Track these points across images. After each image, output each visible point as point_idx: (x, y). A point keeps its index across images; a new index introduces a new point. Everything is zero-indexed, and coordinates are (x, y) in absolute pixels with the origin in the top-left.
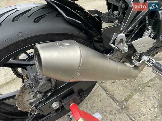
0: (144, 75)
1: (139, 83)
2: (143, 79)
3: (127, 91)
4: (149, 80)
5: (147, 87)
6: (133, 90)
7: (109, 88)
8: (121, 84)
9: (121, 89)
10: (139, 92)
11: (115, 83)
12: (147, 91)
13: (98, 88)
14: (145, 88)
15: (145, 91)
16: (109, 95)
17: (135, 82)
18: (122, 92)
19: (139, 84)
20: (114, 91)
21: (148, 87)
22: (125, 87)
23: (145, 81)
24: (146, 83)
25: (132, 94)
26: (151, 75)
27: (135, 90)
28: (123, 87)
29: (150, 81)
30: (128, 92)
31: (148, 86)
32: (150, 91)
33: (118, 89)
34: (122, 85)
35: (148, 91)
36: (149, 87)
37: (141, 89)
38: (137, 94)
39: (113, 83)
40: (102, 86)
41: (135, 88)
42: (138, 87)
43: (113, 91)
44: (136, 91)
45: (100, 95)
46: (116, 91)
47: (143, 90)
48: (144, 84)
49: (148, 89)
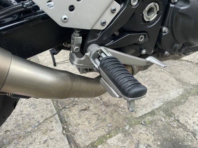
0: (141, 103)
1: (127, 116)
2: (138, 109)
3: (101, 129)
4: (146, 112)
5: (139, 125)
6: (112, 128)
7: (72, 119)
8: (95, 114)
9: (93, 122)
10: (123, 132)
11: (86, 111)
12: (137, 133)
13: (52, 117)
14: (137, 126)
15: (133, 132)
16: (66, 131)
17: (122, 113)
18: (92, 129)
19: (127, 118)
20: (79, 126)
21: (142, 126)
22: (101, 121)
23: (140, 113)
24: (140, 117)
25: (108, 136)
26: (153, 105)
27: (117, 127)
28: (97, 120)
29: (148, 114)
30: (103, 130)
31: (142, 124)
32: (142, 134)
33: (86, 123)
34: (97, 116)
35: (140, 133)
36: (145, 124)
37: (127, 128)
38: (118, 135)
39: (83, 111)
40: (61, 113)
41: (117, 124)
42: (124, 123)
43: (76, 126)
44: (117, 129)
45: (48, 131)
46: (82, 125)
47: (132, 129)
48: (135, 118)
49: (141, 129)
